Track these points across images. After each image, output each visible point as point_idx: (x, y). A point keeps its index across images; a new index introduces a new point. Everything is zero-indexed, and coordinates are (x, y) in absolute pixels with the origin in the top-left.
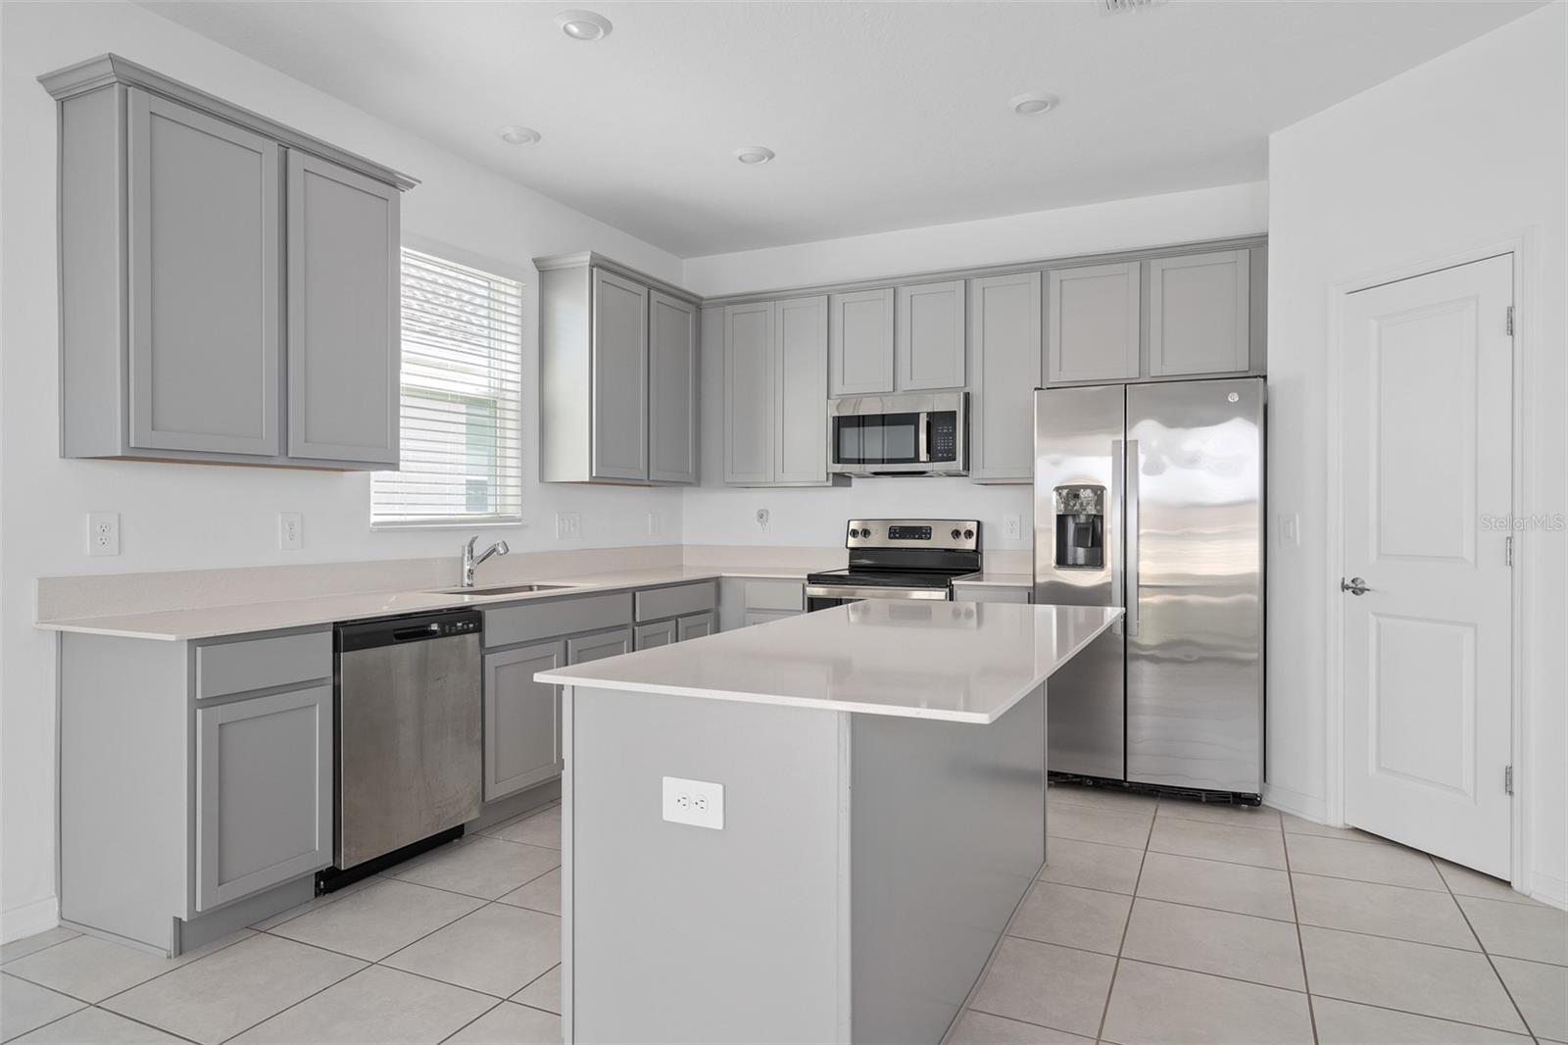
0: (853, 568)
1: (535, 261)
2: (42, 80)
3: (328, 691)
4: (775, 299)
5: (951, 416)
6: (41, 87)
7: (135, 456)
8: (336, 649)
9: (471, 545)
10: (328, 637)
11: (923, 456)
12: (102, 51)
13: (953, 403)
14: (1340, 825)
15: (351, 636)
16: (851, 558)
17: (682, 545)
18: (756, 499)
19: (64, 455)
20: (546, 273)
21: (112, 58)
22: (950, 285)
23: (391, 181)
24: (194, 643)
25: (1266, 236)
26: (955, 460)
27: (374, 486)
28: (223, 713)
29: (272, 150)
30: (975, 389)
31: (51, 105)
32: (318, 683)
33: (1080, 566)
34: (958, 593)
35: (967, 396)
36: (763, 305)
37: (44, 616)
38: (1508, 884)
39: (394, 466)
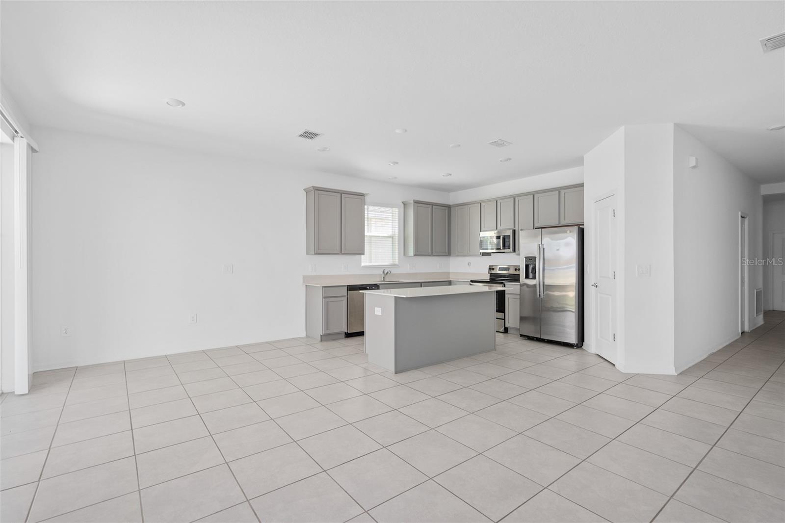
0: (490, 279)
1: (402, 202)
2: (304, 190)
3: (346, 298)
4: (467, 205)
5: (509, 236)
6: (304, 191)
7: (316, 254)
8: (348, 291)
9: (384, 271)
10: (346, 288)
11: (502, 248)
12: (312, 185)
13: (509, 233)
14: (594, 353)
15: (351, 288)
16: (490, 277)
17: (449, 272)
18: (468, 259)
19: (307, 254)
20: (405, 204)
21: (313, 187)
22: (510, 199)
23: (362, 195)
24: (323, 287)
25: (583, 183)
26: (510, 248)
27: (362, 258)
28: (328, 300)
29: (339, 195)
30: (516, 229)
31: (305, 193)
32: (345, 296)
33: (532, 279)
34: (506, 286)
35: (514, 231)
36: (465, 206)
37: (304, 282)
38: (614, 365)
39: (363, 254)
